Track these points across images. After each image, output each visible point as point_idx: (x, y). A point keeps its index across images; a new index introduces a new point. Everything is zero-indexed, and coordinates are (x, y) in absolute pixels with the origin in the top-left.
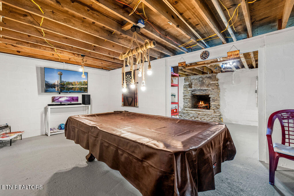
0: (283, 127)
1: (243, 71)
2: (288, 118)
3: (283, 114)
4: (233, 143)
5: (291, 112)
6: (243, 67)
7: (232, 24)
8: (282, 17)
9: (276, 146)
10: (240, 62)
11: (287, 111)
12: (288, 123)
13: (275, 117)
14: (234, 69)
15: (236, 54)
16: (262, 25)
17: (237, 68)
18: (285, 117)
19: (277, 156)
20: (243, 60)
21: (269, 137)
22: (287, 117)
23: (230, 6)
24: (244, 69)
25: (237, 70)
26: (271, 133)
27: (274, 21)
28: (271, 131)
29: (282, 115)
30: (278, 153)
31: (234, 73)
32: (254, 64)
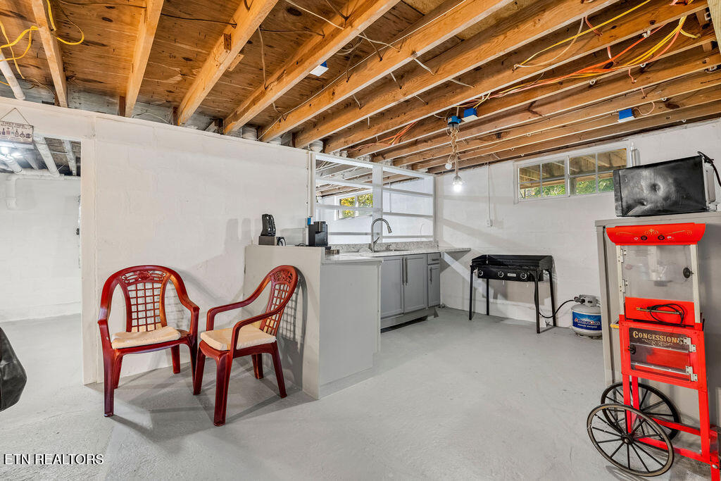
0: (128, 299)
1: (43, 178)
2: (136, 282)
3: (127, 275)
4: (18, 361)
5: (140, 270)
6: (43, 166)
7: (14, 59)
8: (125, 94)
9: (116, 339)
10: (35, 152)
11: (134, 269)
12: (137, 290)
13: (114, 282)
14: (17, 168)
15: (22, 134)
16: (88, 91)
17: (26, 166)
18: (131, 281)
19: (118, 356)
20: (44, 152)
21: (103, 322)
22: (134, 280)
23: (7, 11)
24: (44, 172)
25: (24, 172)
26: (107, 315)
27: (112, 95)
28: (107, 312)
29: (126, 278)
30: (119, 350)
31: (14, 178)
32: (72, 166)
